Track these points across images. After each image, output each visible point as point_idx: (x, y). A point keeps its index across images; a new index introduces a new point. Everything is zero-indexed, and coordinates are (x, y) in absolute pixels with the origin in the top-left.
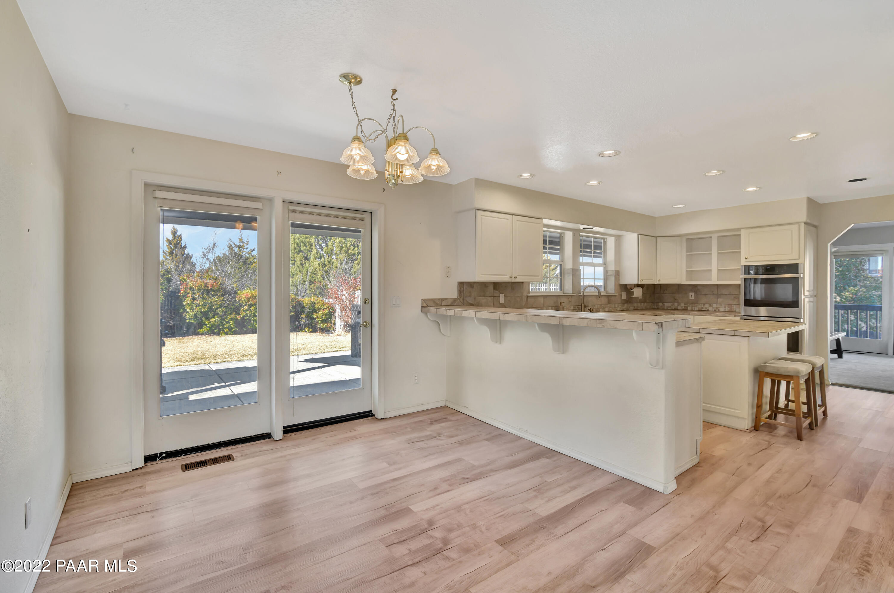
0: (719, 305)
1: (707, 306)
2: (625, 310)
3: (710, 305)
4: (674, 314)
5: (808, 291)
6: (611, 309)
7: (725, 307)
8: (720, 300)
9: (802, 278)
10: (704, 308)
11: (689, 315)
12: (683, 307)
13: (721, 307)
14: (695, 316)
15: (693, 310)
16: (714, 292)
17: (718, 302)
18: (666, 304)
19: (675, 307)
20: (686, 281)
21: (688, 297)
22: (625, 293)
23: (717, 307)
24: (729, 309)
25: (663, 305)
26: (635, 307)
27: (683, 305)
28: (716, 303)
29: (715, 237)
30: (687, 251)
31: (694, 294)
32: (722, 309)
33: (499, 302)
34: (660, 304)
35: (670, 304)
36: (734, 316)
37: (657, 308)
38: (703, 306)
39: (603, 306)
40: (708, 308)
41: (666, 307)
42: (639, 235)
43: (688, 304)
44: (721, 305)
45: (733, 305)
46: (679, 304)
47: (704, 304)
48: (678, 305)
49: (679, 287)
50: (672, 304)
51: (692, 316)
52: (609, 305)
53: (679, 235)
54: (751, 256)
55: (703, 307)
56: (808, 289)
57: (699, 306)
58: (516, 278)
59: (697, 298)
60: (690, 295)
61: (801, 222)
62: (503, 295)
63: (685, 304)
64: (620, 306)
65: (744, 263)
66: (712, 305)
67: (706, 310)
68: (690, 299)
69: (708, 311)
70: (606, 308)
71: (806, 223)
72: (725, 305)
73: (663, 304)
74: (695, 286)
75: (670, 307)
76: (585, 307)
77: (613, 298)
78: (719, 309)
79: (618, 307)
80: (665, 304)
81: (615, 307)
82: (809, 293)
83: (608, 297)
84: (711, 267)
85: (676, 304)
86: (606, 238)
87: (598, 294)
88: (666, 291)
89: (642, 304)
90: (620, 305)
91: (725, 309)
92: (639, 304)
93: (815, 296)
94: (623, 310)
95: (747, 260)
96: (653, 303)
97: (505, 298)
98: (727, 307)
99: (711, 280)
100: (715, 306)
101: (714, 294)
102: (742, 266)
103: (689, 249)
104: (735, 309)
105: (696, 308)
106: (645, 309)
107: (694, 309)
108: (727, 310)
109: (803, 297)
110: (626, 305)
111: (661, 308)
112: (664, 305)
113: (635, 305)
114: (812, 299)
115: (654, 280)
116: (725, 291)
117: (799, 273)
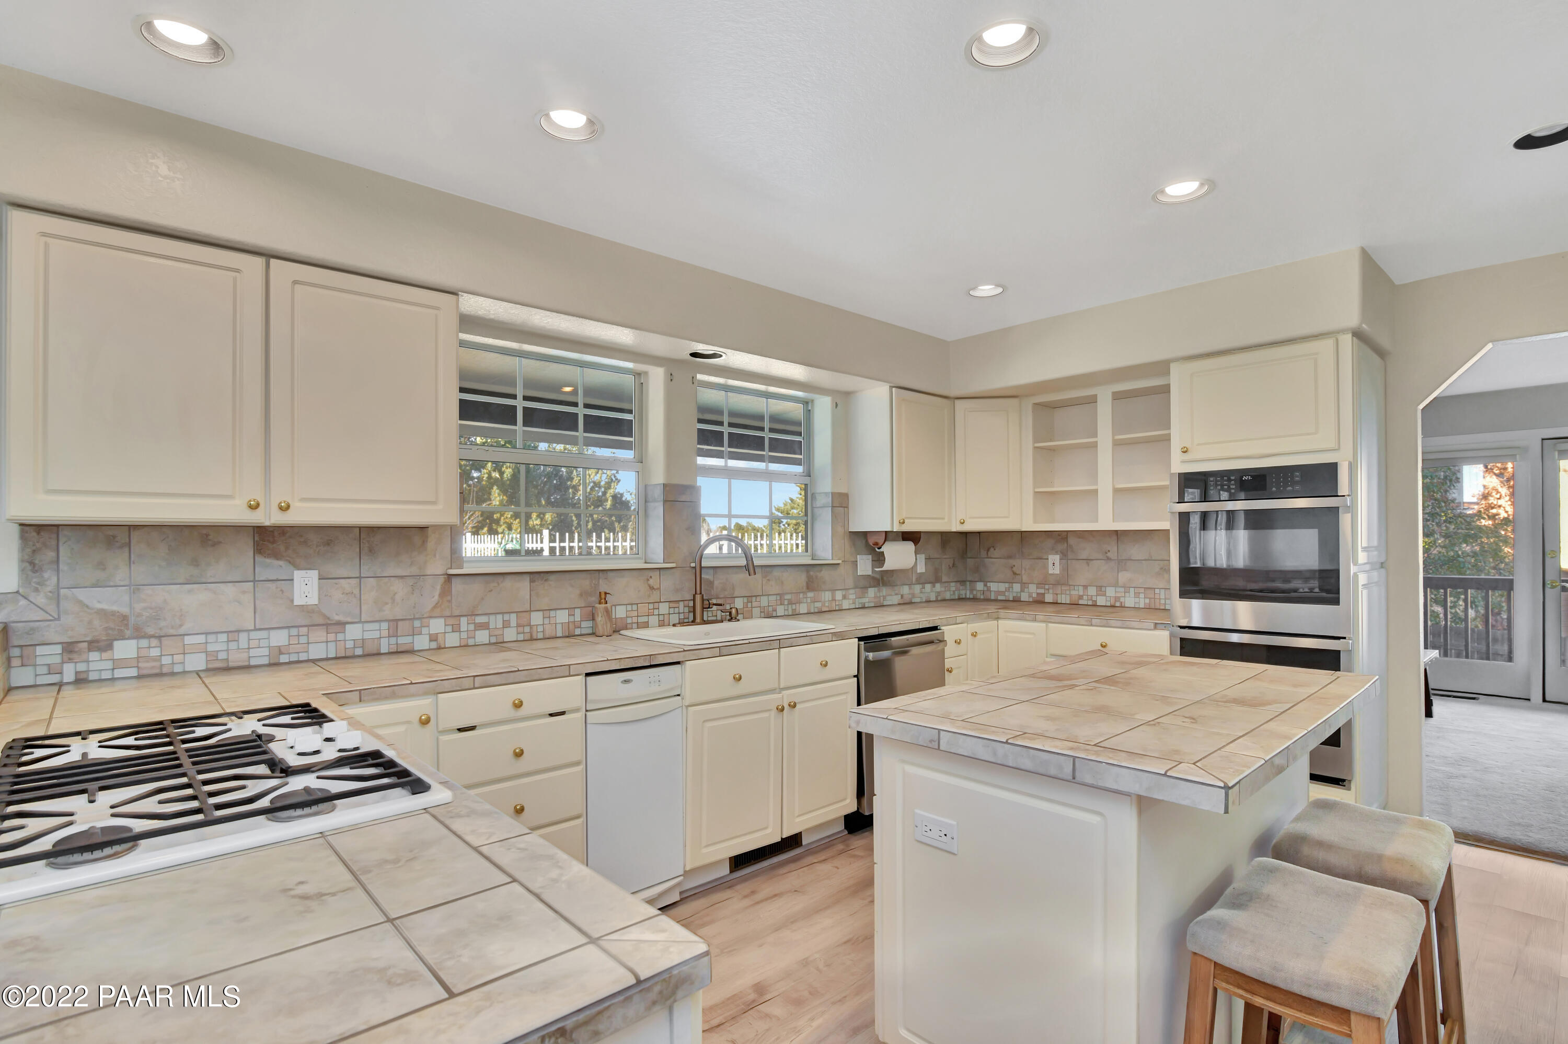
0: (1122, 590)
1: (1092, 591)
2: (872, 605)
3: (1101, 590)
4: (998, 618)
5: (1365, 549)
6: (818, 605)
7: (1137, 595)
8: (1124, 577)
9: (1349, 507)
10: (1085, 597)
11: (1035, 620)
12: (1034, 595)
13: (1127, 594)
14: (1050, 625)
15: (1057, 603)
16: (1109, 554)
17: (1121, 582)
18: (994, 587)
19: (1015, 595)
20: (1035, 522)
21: (1045, 567)
22: (870, 557)
23: (1118, 595)
24: (1147, 601)
25: (985, 589)
26: (902, 596)
27: (1033, 589)
28: (1116, 585)
29: (1104, 396)
30: (1036, 440)
31: (1060, 559)
32: (1129, 601)
33: (292, 601)
34: (980, 586)
35: (1002, 587)
36: (1152, 626)
37: (971, 597)
38: (1081, 593)
39: (788, 597)
40: (1094, 599)
41: (993, 594)
42: (894, 389)
43: (1047, 587)
44: (1127, 588)
45: (1157, 591)
46: (1024, 585)
47: (1085, 587)
48: (1022, 591)
49: (1023, 538)
50: (1007, 585)
51: (1044, 625)
52: (810, 594)
53: (1015, 393)
54: (1198, 445)
55: (1082, 596)
56: (1364, 545)
57: (1073, 592)
58: (285, 508)
59: (1065, 569)
60: (1050, 565)
61: (1343, 331)
62: (314, 574)
63: (1040, 585)
64: (852, 597)
65: (1180, 466)
66: (1103, 589)
67: (1090, 603)
68: (1051, 572)
69: (1095, 605)
70: (800, 603)
71: (1358, 334)
72: (1137, 591)
73: (985, 585)
74: (1062, 536)
75: (1002, 593)
76: (707, 605)
77: (825, 574)
78: (1122, 600)
79: (844, 597)
80: (990, 587)
81: (834, 600)
82: (1368, 557)
83: (808, 572)
84: (1096, 483)
85: (1017, 587)
86: (812, 401)
87: (743, 562)
88: (992, 549)
89: (928, 587)
90: (852, 591)
91: (1137, 600)
92: (917, 588)
93: (1382, 565)
94: (863, 608)
95: (1186, 457)
96: (963, 582)
97: (320, 588)
98: (1142, 596)
99: (1096, 520)
100: (1110, 592)
101: (1109, 559)
102: (1172, 475)
103: (1043, 431)
104: (1163, 602)
105: (1064, 599)
106: (937, 601)
107: (1059, 602)
108: (1142, 606)
109: (1353, 569)
110: (872, 592)
111: (982, 597)
112: (989, 590)
113: (905, 590)
114: (1375, 574)
115: (946, 520)
116: (1136, 551)
117: (1339, 495)
